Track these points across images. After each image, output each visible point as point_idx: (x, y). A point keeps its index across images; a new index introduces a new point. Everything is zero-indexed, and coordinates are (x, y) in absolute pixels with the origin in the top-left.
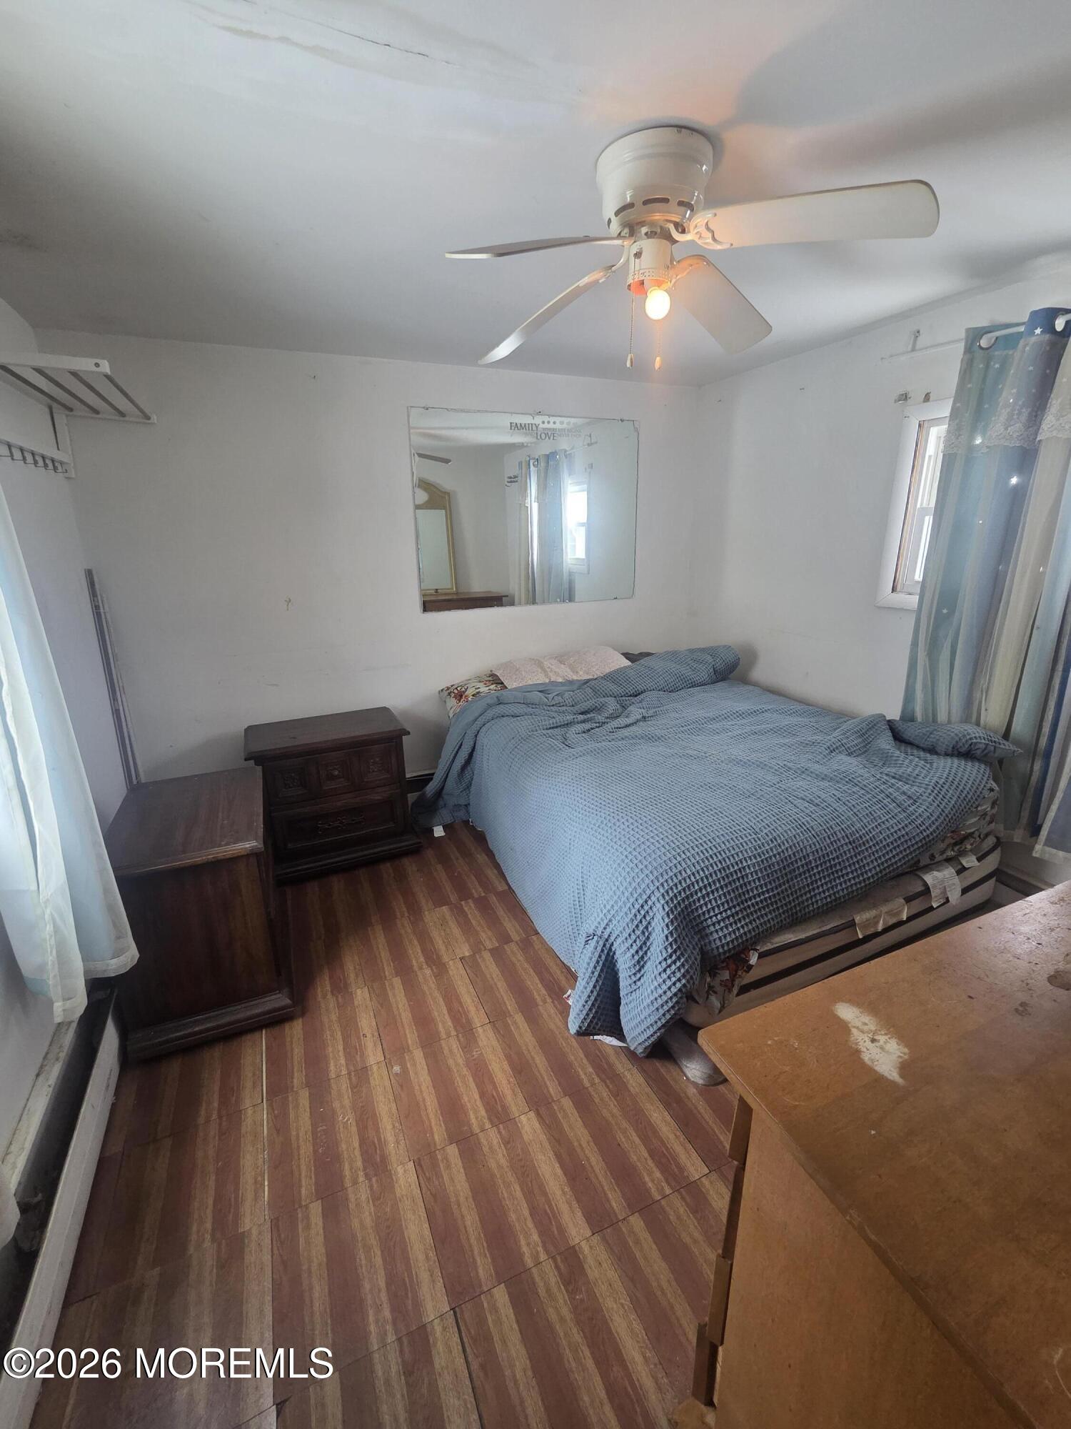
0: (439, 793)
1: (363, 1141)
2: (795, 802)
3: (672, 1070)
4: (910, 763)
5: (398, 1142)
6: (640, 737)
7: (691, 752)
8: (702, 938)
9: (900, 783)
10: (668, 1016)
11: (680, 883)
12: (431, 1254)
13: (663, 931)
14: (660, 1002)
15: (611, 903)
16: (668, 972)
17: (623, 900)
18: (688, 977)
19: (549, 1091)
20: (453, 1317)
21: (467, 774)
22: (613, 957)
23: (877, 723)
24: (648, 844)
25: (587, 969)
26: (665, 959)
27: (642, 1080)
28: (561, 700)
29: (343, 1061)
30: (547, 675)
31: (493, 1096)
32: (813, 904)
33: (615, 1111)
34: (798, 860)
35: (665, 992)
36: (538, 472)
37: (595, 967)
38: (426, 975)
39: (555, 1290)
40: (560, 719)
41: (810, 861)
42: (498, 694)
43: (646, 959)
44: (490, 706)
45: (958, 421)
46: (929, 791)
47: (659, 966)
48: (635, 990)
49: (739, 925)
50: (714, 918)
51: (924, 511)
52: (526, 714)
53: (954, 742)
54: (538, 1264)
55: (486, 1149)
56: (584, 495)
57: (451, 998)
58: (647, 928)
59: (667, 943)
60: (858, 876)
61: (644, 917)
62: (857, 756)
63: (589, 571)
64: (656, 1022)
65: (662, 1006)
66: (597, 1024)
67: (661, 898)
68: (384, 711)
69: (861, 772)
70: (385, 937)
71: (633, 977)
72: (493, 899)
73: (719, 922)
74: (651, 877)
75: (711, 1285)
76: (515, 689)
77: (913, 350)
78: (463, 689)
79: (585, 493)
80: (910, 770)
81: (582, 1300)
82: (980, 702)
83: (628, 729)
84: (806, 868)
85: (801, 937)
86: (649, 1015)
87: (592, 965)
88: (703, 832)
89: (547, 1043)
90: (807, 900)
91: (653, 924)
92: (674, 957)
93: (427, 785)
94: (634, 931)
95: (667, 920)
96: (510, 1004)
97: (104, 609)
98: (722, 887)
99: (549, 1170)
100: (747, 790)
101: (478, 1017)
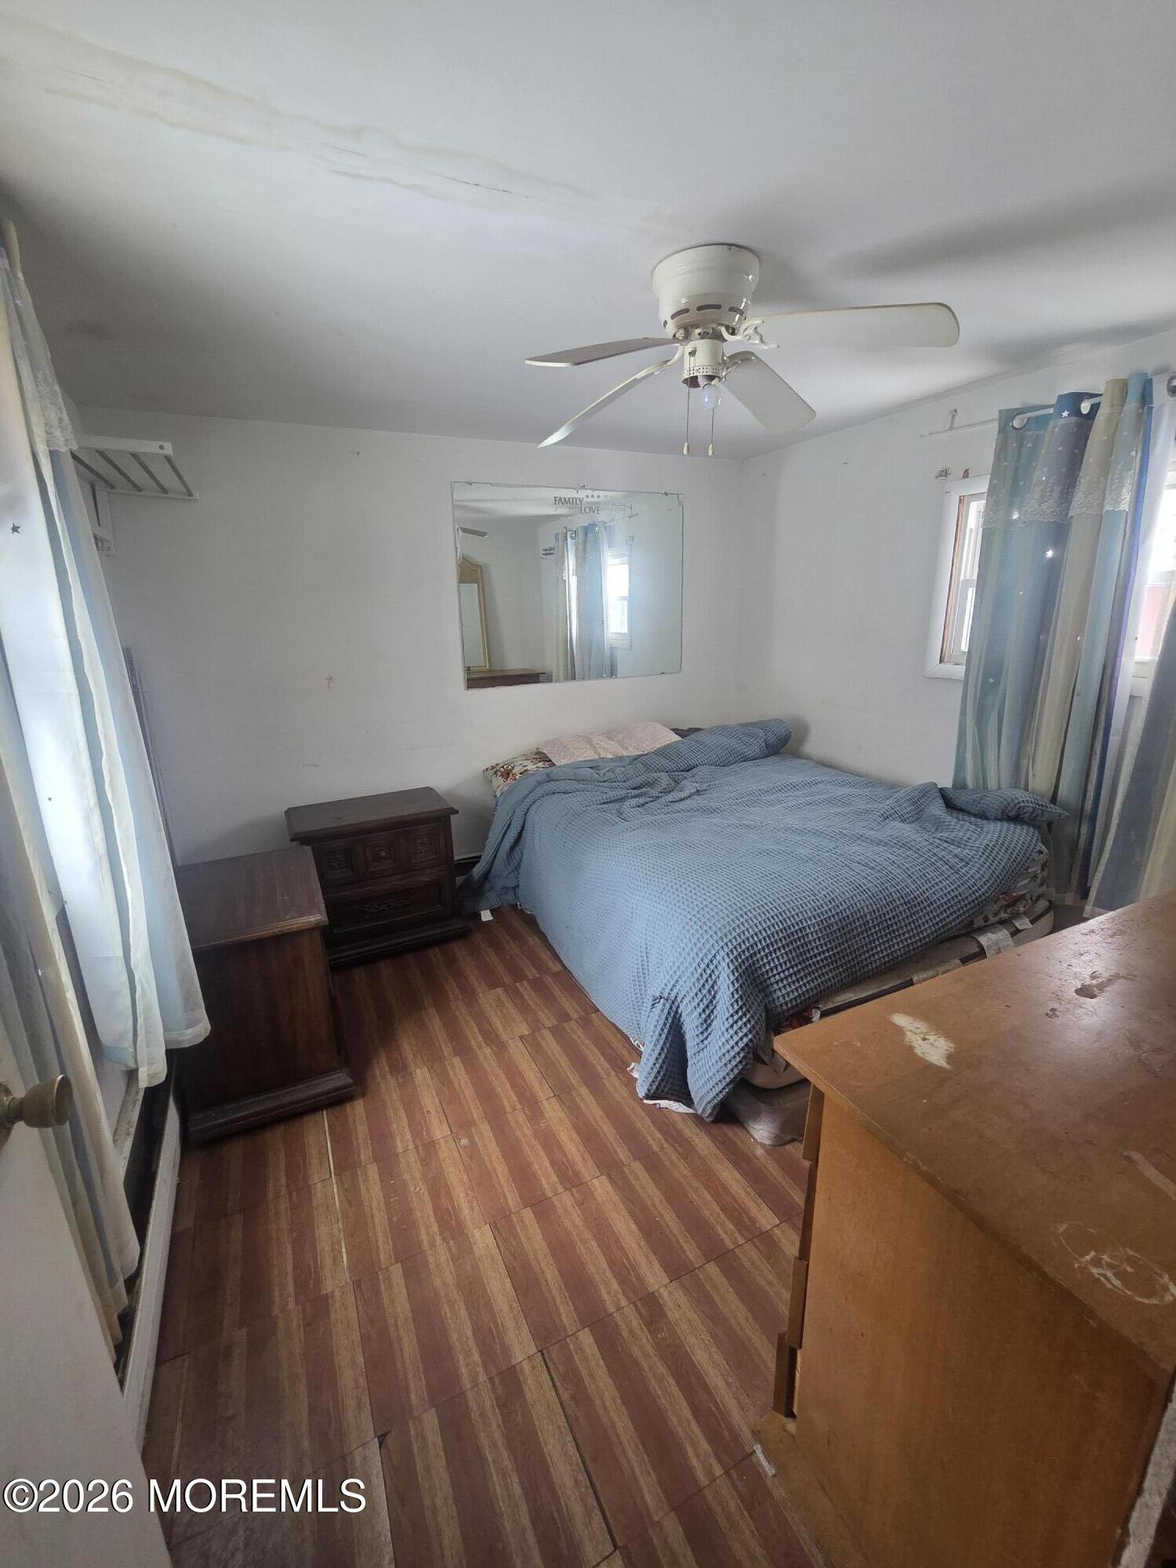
0: (486, 876)
1: (437, 1209)
2: (851, 866)
3: (740, 1134)
4: (960, 827)
5: (472, 1209)
6: (695, 809)
7: (747, 823)
8: (766, 996)
9: (952, 846)
10: (736, 1071)
11: (744, 942)
12: (514, 1305)
13: (729, 988)
14: (728, 1057)
15: (677, 965)
16: (735, 1028)
17: (688, 960)
18: (754, 1032)
19: (619, 1157)
20: (541, 1358)
21: (516, 855)
22: (679, 1021)
23: (929, 791)
24: (711, 906)
25: (654, 1032)
26: (732, 1016)
27: (710, 1143)
28: (612, 776)
29: (409, 1136)
30: (596, 752)
31: (564, 1163)
32: (871, 963)
33: (685, 1172)
34: (856, 920)
35: (733, 1048)
36: (577, 545)
37: (662, 1030)
38: (486, 1054)
39: (638, 1331)
40: (613, 794)
41: (868, 922)
42: (546, 771)
43: (712, 1017)
44: (540, 783)
45: (994, 497)
46: (980, 854)
47: (726, 1023)
48: (703, 1049)
49: (801, 983)
50: (777, 976)
51: (967, 583)
52: (578, 790)
53: (1003, 807)
54: (619, 1309)
55: (560, 1211)
56: (626, 567)
57: (513, 1074)
58: (712, 987)
59: (733, 1000)
60: (914, 936)
61: (710, 976)
62: (913, 822)
63: (631, 646)
64: (725, 1078)
65: (730, 1061)
66: (665, 1087)
67: (726, 957)
68: (428, 791)
69: (914, 836)
70: (440, 1019)
71: (700, 1036)
72: (548, 980)
73: (782, 980)
74: (715, 938)
75: (787, 1319)
76: (565, 766)
77: (951, 428)
78: (510, 768)
79: (627, 566)
80: (961, 834)
81: (664, 1339)
82: (1027, 770)
83: (683, 803)
84: (863, 928)
85: (861, 997)
86: (718, 1071)
87: (659, 1028)
88: (764, 895)
89: (614, 1114)
90: (866, 959)
91: (719, 983)
92: (740, 1013)
93: (473, 867)
94: (700, 990)
95: (732, 978)
96: (574, 1078)
97: (142, 688)
98: (783, 947)
99: (625, 1228)
100: (805, 856)
101: (542, 1092)
